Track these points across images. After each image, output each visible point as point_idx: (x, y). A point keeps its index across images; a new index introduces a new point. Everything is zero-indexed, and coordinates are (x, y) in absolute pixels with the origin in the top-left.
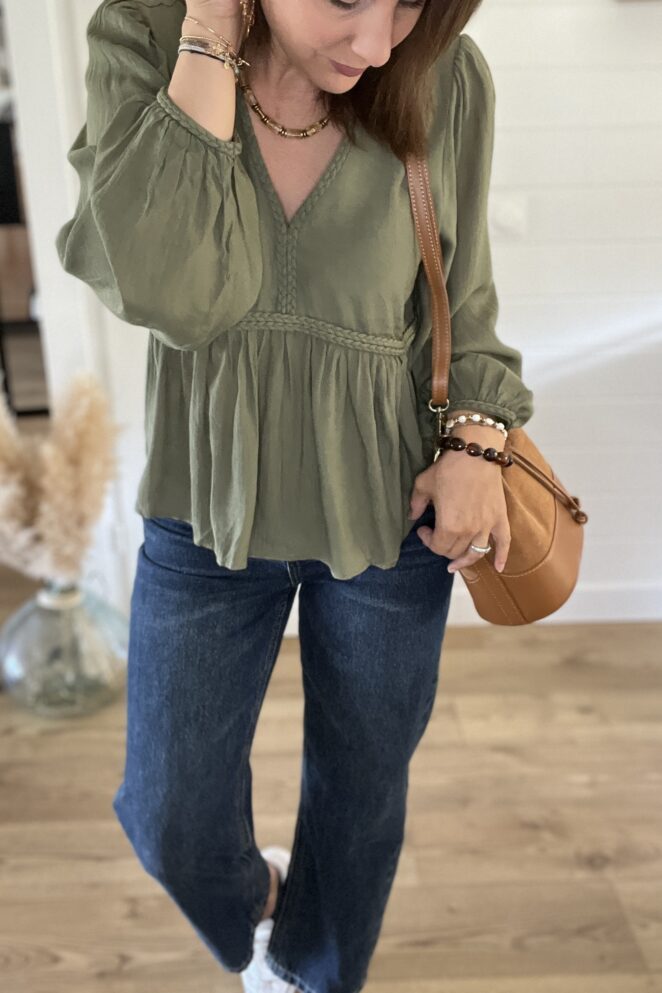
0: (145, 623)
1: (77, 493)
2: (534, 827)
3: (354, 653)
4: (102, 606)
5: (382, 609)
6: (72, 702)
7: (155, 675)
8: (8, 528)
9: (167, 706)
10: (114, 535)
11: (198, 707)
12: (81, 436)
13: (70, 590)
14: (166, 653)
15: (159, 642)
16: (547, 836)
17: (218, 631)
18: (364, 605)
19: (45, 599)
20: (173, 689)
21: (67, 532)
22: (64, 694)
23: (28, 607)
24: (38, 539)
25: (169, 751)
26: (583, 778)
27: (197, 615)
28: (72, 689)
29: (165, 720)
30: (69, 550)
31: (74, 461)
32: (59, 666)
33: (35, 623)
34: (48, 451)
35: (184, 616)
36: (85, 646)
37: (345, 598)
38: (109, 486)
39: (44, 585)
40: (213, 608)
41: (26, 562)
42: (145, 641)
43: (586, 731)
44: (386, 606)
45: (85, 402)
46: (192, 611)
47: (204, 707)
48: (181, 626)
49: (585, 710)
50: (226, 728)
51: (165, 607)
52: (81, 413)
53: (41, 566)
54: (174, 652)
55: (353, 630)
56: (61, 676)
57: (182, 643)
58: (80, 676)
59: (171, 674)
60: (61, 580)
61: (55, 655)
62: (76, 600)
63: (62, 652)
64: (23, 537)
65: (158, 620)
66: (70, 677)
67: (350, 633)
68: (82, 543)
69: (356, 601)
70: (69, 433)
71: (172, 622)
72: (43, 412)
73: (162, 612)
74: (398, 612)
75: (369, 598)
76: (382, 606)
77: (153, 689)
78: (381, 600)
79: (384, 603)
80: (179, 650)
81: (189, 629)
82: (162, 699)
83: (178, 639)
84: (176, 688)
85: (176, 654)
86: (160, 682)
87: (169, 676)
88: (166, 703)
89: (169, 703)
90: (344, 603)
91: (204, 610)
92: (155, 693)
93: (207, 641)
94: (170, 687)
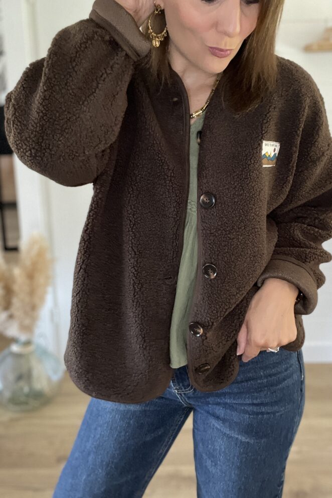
1: (32, 293)
3: (219, 462)
4: (44, 352)
5: (237, 438)
6: (27, 403)
10: (52, 315)
13: (28, 343)
17: (132, 422)
18: (225, 433)
19: (15, 348)
21: (26, 313)
22: (23, 399)
23: (6, 352)
24: (11, 317)
28: (28, 396)
30: (27, 322)
31: (31, 276)
32: (21, 384)
33: (9, 361)
34: (17, 272)
36: (35, 373)
37: (214, 425)
38: (50, 289)
39: (14, 340)
41: (5, 329)
44: (240, 437)
53: (13, 331)
54: (105, 423)
55: (218, 448)
56: (22, 389)
57: (111, 420)
58: (31, 389)
60: (23, 337)
61: (20, 378)
62: (31, 348)
63: (24, 376)
64: (4, 316)
66: (26, 389)
67: (217, 449)
68: (34, 319)
69: (221, 430)
72: (15, 249)
74: (248, 442)
75: (228, 429)
76: (237, 436)
77: (91, 439)
78: (236, 432)
79: (238, 435)
80: (108, 423)
81: (116, 414)
82: (93, 446)
83: (109, 417)
84: (101, 444)
85: (106, 425)
86: (95, 436)
87: (99, 436)
88: (94, 450)
89: (95, 451)
90: (213, 429)
91: (127, 407)
92: (90, 441)
93: (124, 425)
94: (98, 442)
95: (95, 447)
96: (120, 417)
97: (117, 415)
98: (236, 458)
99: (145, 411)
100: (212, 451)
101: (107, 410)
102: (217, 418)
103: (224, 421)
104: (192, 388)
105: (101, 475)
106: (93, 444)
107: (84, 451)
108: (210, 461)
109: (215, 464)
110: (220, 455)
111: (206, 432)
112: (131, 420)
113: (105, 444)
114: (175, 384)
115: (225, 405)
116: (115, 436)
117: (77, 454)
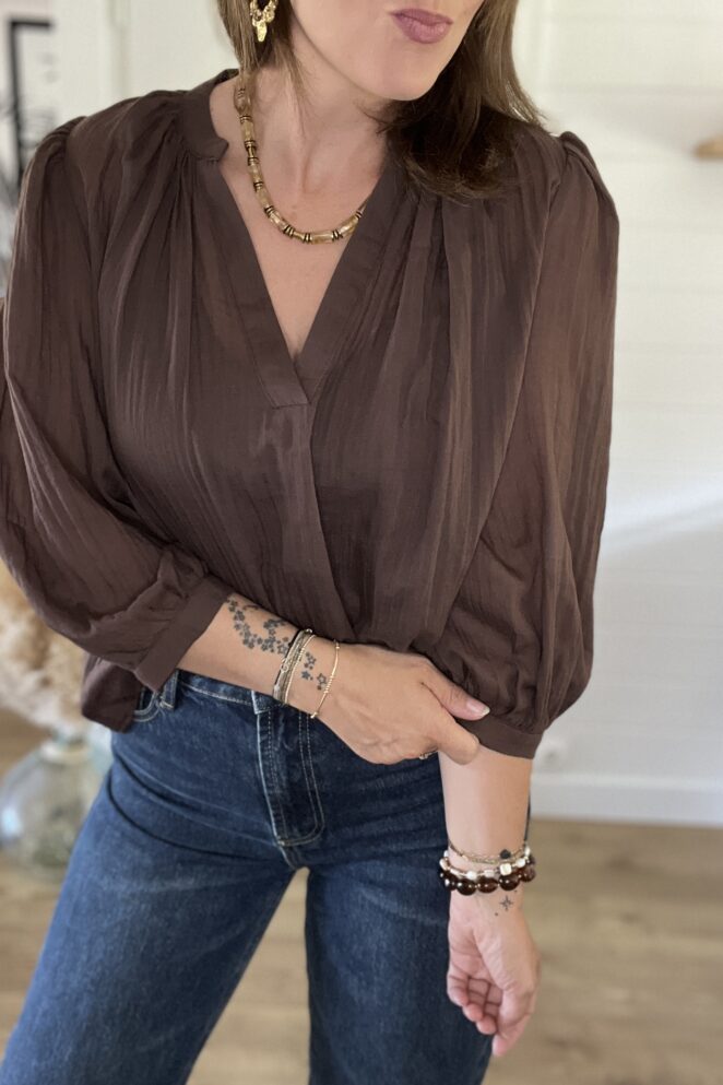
0: (90, 876)
2: (561, 1044)
3: (376, 978)
5: (414, 922)
7: (85, 947)
8: (15, 669)
9: (89, 991)
11: (129, 1004)
13: (79, 742)
14: (105, 925)
15: (101, 907)
17: (178, 916)
18: (389, 913)
19: (51, 751)
20: (103, 973)
21: (77, 677)
22: (61, 855)
23: (31, 758)
24: (46, 683)
25: (79, 1046)
27: (155, 887)
29: (81, 1008)
32: (60, 826)
33: (39, 778)
35: (138, 884)
37: (364, 899)
39: (50, 734)
40: (178, 885)
41: (33, 707)
42: (84, 899)
44: (420, 918)
46: (151, 880)
47: (136, 1006)
48: (133, 895)
49: (629, 919)
50: (162, 1039)
51: (119, 864)
53: (48, 713)
54: (116, 926)
55: (374, 947)
56: (59, 836)
57: (128, 918)
59: (105, 952)
61: (58, 814)
64: (31, 680)
65: (106, 880)
67: (371, 951)
69: (379, 907)
71: (123, 887)
73: (114, 870)
74: (437, 927)
75: (396, 904)
76: (414, 917)
77: (79, 964)
78: (413, 909)
79: (417, 913)
80: (122, 925)
81: (141, 903)
82: (86, 980)
83: (125, 912)
84: (107, 972)
85: (118, 929)
86: (89, 958)
87: (101, 955)
88: (90, 987)
89: (93, 989)
90: (362, 906)
91: (166, 883)
92: (79, 970)
93: (160, 925)
94: (99, 969)
95: (92, 982)
96: (149, 907)
97: (143, 906)
98: (412, 964)
99: (206, 889)
100: (360, 957)
101: (119, 897)
102: (372, 883)
103: (386, 887)
104: (317, 832)
105: (110, 1038)
106: (85, 975)
107: (64, 993)
108: (356, 980)
109: (368, 983)
110: (378, 961)
111: (346, 916)
112: (176, 910)
113: (116, 970)
114: (281, 829)
115: (386, 857)
116: (142, 949)
117: (45, 1004)
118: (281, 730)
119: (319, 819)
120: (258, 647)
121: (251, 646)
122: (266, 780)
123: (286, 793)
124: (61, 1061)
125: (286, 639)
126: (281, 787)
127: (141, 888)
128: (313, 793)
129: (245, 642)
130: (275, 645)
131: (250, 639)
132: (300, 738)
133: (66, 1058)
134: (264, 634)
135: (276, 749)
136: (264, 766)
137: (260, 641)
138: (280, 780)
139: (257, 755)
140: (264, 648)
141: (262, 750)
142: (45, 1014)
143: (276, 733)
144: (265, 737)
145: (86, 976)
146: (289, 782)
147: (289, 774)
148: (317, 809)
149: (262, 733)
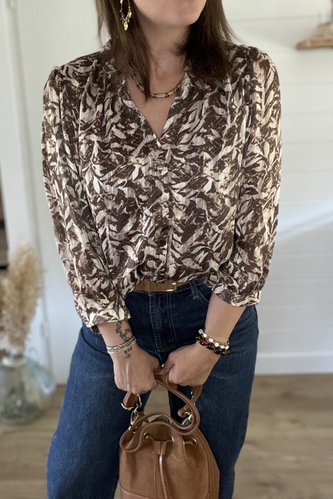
1: (21, 305)
2: (265, 484)
4: (36, 366)
6: (20, 417)
7: (82, 402)
9: (86, 420)
10: (42, 328)
11: (102, 424)
12: (23, 275)
15: (86, 385)
16: (273, 490)
19: (6, 362)
21: (16, 326)
22: (16, 412)
26: (292, 458)
28: (20, 409)
29: (84, 426)
30: (17, 335)
31: (20, 288)
32: (14, 397)
33: (2, 374)
34: (6, 283)
36: (27, 387)
38: (39, 301)
39: (5, 354)
43: (295, 432)
45: (25, 257)
47: (105, 424)
48: (99, 380)
49: (294, 421)
51: (92, 368)
52: (23, 263)
53: (3, 344)
56: (15, 403)
57: (98, 389)
58: (24, 402)
60: (14, 351)
61: (12, 391)
62: (23, 362)
63: (17, 390)
65: (87, 375)
66: (19, 403)
68: (25, 332)
70: (17, 273)
71: (95, 377)
73: (90, 370)
77: (80, 409)
80: (96, 392)
81: (103, 382)
83: (97, 387)
84: (92, 411)
85: (95, 394)
86: (84, 407)
87: (89, 405)
88: (86, 418)
92: (81, 412)
93: (112, 391)
94: (89, 410)
95: (86, 416)
96: (107, 384)
97: (104, 384)
101: (94, 381)
104: (174, 345)
105: (96, 438)
107: (75, 421)
113: (96, 410)
114: (159, 345)
116: (105, 401)
117: (68, 426)
118: (159, 303)
119: (174, 339)
120: (119, 334)
121: (117, 333)
122: (153, 323)
123: (161, 328)
124: (77, 448)
125: (128, 338)
126: (159, 326)
127: (102, 376)
128: (172, 328)
129: (116, 330)
130: (124, 338)
131: (119, 330)
132: (167, 307)
133: (79, 447)
134: (124, 332)
135: (157, 311)
136: (152, 318)
137: (121, 333)
138: (159, 323)
139: (150, 314)
140: (121, 336)
141: (152, 312)
142: (69, 430)
143: (157, 304)
144: (152, 306)
145: (84, 414)
146: (163, 324)
147: (163, 321)
148: (174, 334)
149: (152, 305)
